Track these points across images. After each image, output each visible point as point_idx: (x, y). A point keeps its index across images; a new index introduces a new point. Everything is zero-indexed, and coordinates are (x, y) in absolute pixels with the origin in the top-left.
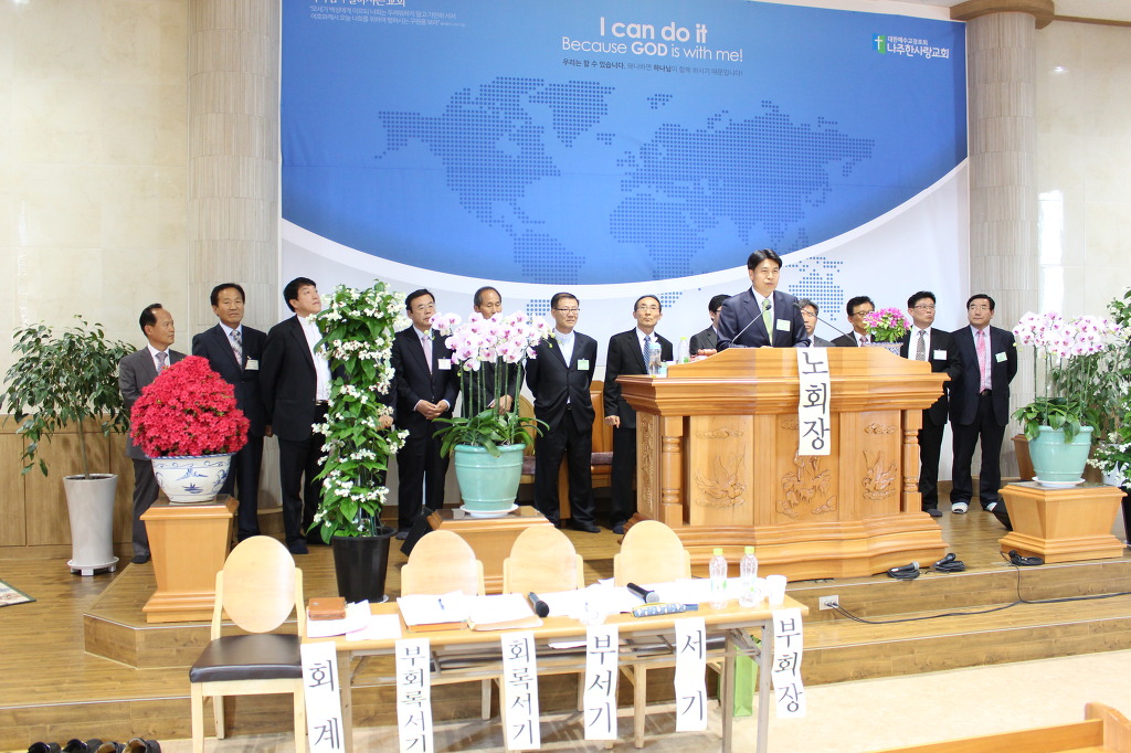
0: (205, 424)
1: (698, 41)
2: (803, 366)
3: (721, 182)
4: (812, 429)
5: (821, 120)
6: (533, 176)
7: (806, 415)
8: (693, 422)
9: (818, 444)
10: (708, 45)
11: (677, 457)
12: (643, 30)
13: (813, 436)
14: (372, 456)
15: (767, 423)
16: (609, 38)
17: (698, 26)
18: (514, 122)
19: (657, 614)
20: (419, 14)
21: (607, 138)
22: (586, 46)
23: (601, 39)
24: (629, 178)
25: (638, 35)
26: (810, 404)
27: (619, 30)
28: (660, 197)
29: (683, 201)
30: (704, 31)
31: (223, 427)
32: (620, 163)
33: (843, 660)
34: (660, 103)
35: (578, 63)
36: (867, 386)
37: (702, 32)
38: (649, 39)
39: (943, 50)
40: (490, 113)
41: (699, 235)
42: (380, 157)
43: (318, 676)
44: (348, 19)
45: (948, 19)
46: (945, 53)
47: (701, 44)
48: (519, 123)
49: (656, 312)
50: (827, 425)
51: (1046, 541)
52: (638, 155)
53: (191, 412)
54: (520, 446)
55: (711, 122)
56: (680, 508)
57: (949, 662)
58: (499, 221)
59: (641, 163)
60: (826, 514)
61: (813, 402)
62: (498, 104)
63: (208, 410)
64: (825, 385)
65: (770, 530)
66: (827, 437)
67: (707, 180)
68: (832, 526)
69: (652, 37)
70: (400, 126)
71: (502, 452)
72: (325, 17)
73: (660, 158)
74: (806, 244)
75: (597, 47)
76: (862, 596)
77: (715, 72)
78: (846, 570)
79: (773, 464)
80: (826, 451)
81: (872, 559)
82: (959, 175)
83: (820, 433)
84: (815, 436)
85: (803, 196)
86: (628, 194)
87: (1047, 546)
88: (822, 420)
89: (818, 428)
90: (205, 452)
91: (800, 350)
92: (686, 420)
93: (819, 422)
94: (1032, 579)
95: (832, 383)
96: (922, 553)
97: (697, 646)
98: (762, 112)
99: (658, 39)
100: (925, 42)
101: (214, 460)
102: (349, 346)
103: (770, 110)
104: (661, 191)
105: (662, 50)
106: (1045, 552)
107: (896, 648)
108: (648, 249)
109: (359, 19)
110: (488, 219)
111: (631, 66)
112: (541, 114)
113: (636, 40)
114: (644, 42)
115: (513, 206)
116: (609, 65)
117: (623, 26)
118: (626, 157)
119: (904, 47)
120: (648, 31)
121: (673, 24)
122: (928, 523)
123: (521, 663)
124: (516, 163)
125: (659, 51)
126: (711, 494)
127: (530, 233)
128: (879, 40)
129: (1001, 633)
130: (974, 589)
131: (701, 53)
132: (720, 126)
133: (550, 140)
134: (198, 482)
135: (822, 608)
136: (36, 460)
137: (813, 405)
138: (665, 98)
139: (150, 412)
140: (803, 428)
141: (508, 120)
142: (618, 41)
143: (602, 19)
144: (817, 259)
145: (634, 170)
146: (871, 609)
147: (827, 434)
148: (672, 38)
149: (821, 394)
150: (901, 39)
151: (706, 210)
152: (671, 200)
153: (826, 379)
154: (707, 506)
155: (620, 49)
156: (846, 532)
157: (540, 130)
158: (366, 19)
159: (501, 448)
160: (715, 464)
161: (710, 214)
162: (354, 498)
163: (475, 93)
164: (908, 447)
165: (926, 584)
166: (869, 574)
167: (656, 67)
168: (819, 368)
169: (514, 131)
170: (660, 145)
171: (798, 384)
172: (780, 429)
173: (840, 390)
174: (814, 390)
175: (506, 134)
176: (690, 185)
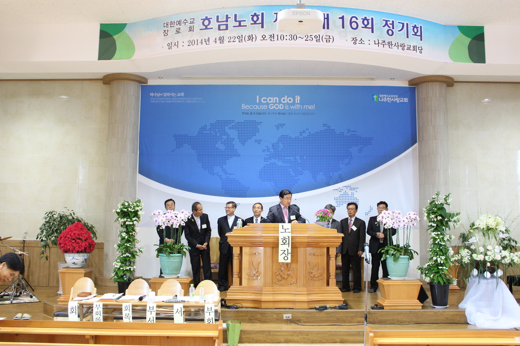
0: (78, 243)
1: (296, 102)
2: (281, 230)
3: (305, 157)
4: (284, 253)
5: (349, 131)
6: (229, 157)
7: (282, 247)
8: (243, 249)
9: (286, 258)
10: (300, 104)
11: (238, 261)
12: (273, 99)
13: (284, 255)
14: (130, 256)
15: (269, 250)
16: (260, 103)
17: (296, 96)
20: (188, 99)
21: (259, 142)
22: (251, 107)
23: (257, 104)
24: (268, 156)
25: (272, 102)
26: (283, 244)
27: (264, 100)
28: (280, 163)
29: (289, 165)
30: (299, 98)
31: (84, 244)
32: (264, 151)
33: (279, 335)
34: (280, 127)
35: (248, 114)
36: (306, 238)
37: (298, 99)
38: (276, 103)
39: (405, 99)
40: (214, 134)
41: (296, 178)
42: (173, 151)
43: (72, 310)
44: (163, 102)
45: (408, 86)
46: (406, 100)
47: (297, 103)
48: (224, 137)
49: (260, 210)
50: (290, 251)
51: (386, 300)
52: (271, 148)
53: (74, 239)
54: (179, 255)
55: (301, 133)
56: (238, 279)
57: (324, 341)
58: (216, 174)
59: (272, 150)
60: (292, 284)
62: (217, 130)
63: (80, 239)
64: (289, 237)
65: (270, 289)
67: (299, 156)
68: (294, 289)
69: (278, 102)
70: (181, 140)
71: (172, 256)
72: (155, 102)
73: (280, 149)
74: (342, 181)
75: (255, 107)
76: (301, 315)
77: (303, 114)
78: (298, 306)
79: (271, 265)
80: (289, 261)
81: (309, 302)
82: (413, 150)
83: (287, 254)
85: (340, 162)
86: (267, 163)
87: (386, 302)
88: (288, 250)
89: (286, 252)
90: (78, 252)
92: (241, 248)
94: (376, 315)
95: (292, 237)
96: (333, 302)
97: (180, 312)
98: (323, 129)
99: (280, 102)
100: (397, 96)
101: (81, 255)
102: (122, 220)
103: (326, 128)
104: (280, 161)
105: (282, 107)
106: (384, 305)
107: (301, 333)
108: (275, 184)
109: (167, 102)
110: (212, 173)
111: (269, 114)
112: (233, 134)
113: (271, 103)
114: (274, 104)
115: (222, 168)
116: (260, 114)
117: (266, 98)
118: (266, 148)
119: (386, 98)
120: (276, 100)
121: (286, 96)
122: (337, 291)
123: (127, 312)
124: (223, 152)
125: (280, 107)
126: (249, 275)
127: (228, 178)
128: (375, 97)
129: (346, 332)
130: (350, 317)
131: (298, 107)
132: (304, 135)
133: (237, 144)
134: (76, 261)
135: (285, 318)
136: (45, 255)
138: (282, 125)
139: (62, 239)
140: (280, 252)
141: (221, 136)
142: (264, 104)
143: (258, 97)
144: (347, 187)
145: (269, 153)
146: (305, 321)
147: (290, 255)
148: (286, 102)
149: (287, 240)
150: (385, 96)
151: (299, 168)
152: (284, 165)
153: (290, 235)
154: (248, 279)
155: (264, 107)
156: (299, 291)
157: (233, 139)
158: (170, 102)
159: (171, 255)
160: (251, 263)
161: (300, 170)
162: (121, 268)
163: (208, 127)
164: (331, 262)
165: (328, 313)
166: (307, 308)
167: (279, 113)
168: (287, 231)
169: (223, 140)
170: (280, 143)
171: (278, 236)
172: (274, 253)
173: (295, 239)
174: (284, 239)
175: (220, 142)
176: (292, 158)
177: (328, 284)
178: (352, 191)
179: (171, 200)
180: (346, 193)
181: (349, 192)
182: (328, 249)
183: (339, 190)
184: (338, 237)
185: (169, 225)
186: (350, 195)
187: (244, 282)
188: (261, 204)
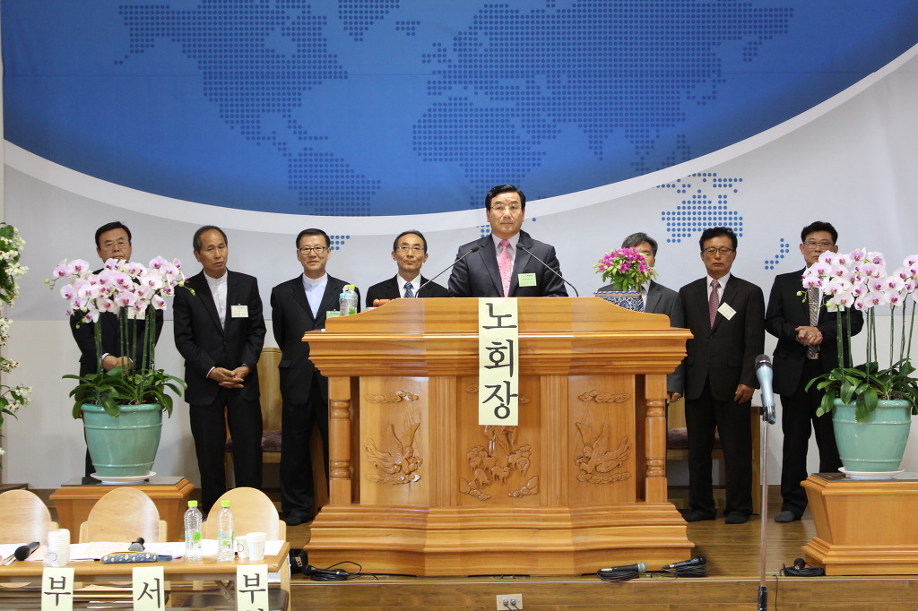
2: (484, 318)
3: (564, 78)
4: (494, 394)
6: (312, 80)
7: (487, 377)
8: (363, 383)
9: (502, 412)
11: (346, 423)
13: (495, 402)
15: (446, 386)
18: (288, 12)
19: (124, 562)
21: (409, 27)
24: (438, 77)
26: (494, 364)
28: (481, 101)
29: (511, 104)
32: (426, 58)
36: (569, 344)
41: (534, 148)
42: (121, 62)
48: (293, 14)
49: (419, 254)
50: (515, 389)
51: (831, 547)
52: (450, 48)
54: (149, 407)
56: (347, 484)
58: (269, 138)
59: (454, 57)
60: (525, 498)
61: (497, 363)
64: (511, 342)
65: (451, 513)
66: (514, 404)
67: (545, 76)
68: (530, 512)
70: (147, 23)
71: (124, 413)
73: (481, 50)
74: (687, 156)
76: (554, 597)
78: (543, 566)
79: (454, 435)
80: (513, 420)
81: (579, 554)
83: (505, 398)
84: (499, 403)
85: (682, 92)
86: (437, 99)
87: (831, 553)
88: (508, 383)
89: (502, 393)
91: (483, 302)
92: (355, 383)
93: (504, 386)
94: (800, 594)
95: (521, 341)
96: (657, 553)
97: (155, 594)
104: (481, 92)
106: (825, 560)
108: (464, 168)
110: (256, 136)
115: (287, 119)
118: (434, 51)
122: (670, 516)
124: (291, 65)
126: (382, 469)
127: (308, 152)
130: (714, 600)
133: (336, 34)
135: (499, 607)
137: (497, 366)
140: (484, 393)
141: (280, 10)
144: (703, 176)
145: (444, 67)
147: (514, 401)
149: (507, 353)
152: (495, 104)
153: (514, 335)
154: (380, 482)
156: (545, 519)
157: (322, 20)
159: (124, 408)
160: (389, 430)
161: (549, 121)
164: (650, 421)
165: (643, 589)
166: (572, 572)
168: (505, 322)
169: (288, 23)
170: (481, 33)
171: (477, 341)
172: (463, 395)
173: (533, 348)
174: (496, 347)
175: (278, 28)
176: (522, 83)
177: (641, 496)
178: (723, 191)
179: (117, 225)
180: (699, 194)
181: (713, 194)
182: (640, 380)
183: (679, 186)
184: (674, 342)
185: (114, 310)
186: (715, 203)
187: (368, 492)
188: (420, 235)
